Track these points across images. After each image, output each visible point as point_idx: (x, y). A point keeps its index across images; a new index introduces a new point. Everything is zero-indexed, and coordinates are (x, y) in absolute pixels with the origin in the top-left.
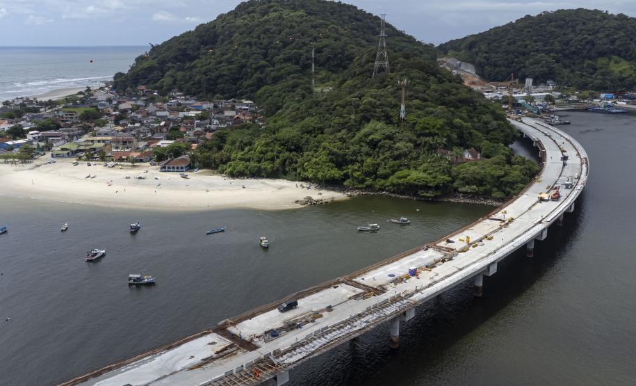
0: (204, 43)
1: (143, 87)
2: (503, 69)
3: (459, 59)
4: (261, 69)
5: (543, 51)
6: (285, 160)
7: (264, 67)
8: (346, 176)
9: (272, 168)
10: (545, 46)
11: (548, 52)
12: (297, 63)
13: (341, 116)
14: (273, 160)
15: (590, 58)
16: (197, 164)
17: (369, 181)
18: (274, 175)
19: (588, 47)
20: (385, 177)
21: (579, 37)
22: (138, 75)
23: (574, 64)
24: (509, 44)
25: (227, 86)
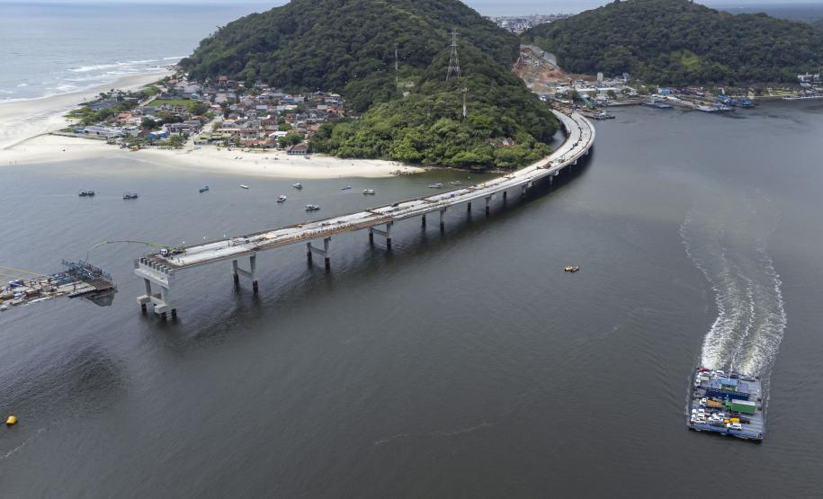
0: (282, 31)
1: (224, 78)
2: (582, 61)
3: (542, 49)
4: (346, 63)
5: (622, 43)
6: (381, 146)
7: (348, 60)
8: (424, 157)
9: (371, 151)
10: (624, 37)
11: (626, 44)
12: (380, 58)
13: (420, 114)
14: (371, 146)
15: (665, 52)
16: (314, 149)
17: (439, 160)
18: (372, 156)
19: (663, 40)
20: (450, 157)
21: (657, 30)
22: (218, 65)
23: (650, 56)
24: (591, 34)
25: (313, 79)
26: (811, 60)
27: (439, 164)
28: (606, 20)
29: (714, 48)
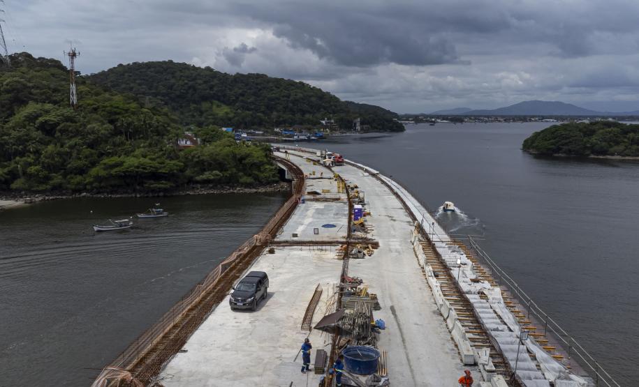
26: (322, 110)
28: (123, 75)
29: (241, 98)
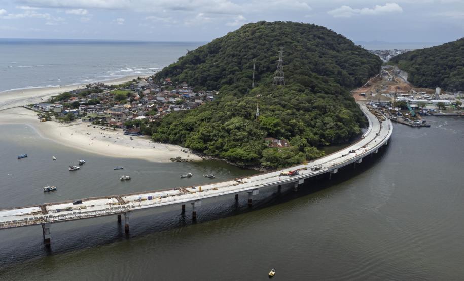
1: (168, 79)
2: (429, 78)
3: (399, 69)
6: (181, 135)
7: (236, 71)
9: (174, 138)
14: (176, 134)
16: (143, 132)
17: (217, 152)
22: (168, 71)
24: (442, 58)
25: (212, 82)
27: (217, 156)
